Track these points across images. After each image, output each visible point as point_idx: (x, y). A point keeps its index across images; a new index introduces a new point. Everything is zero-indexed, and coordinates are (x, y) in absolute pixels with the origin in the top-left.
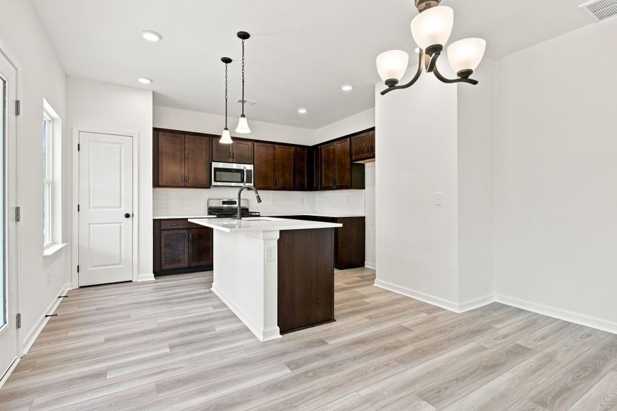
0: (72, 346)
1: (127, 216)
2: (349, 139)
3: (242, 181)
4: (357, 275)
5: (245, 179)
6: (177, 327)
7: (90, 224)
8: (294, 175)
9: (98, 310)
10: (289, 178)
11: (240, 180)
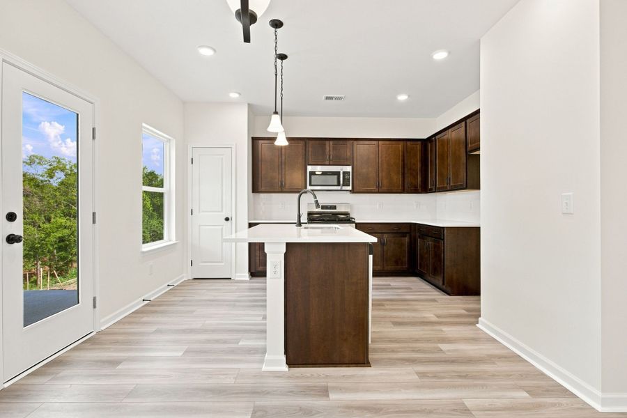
0: (132, 330)
1: (227, 219)
2: (463, 123)
3: (339, 185)
4: (464, 306)
5: (341, 182)
6: (213, 331)
7: (200, 226)
8: (403, 174)
9: (182, 301)
10: (397, 178)
11: (336, 184)
